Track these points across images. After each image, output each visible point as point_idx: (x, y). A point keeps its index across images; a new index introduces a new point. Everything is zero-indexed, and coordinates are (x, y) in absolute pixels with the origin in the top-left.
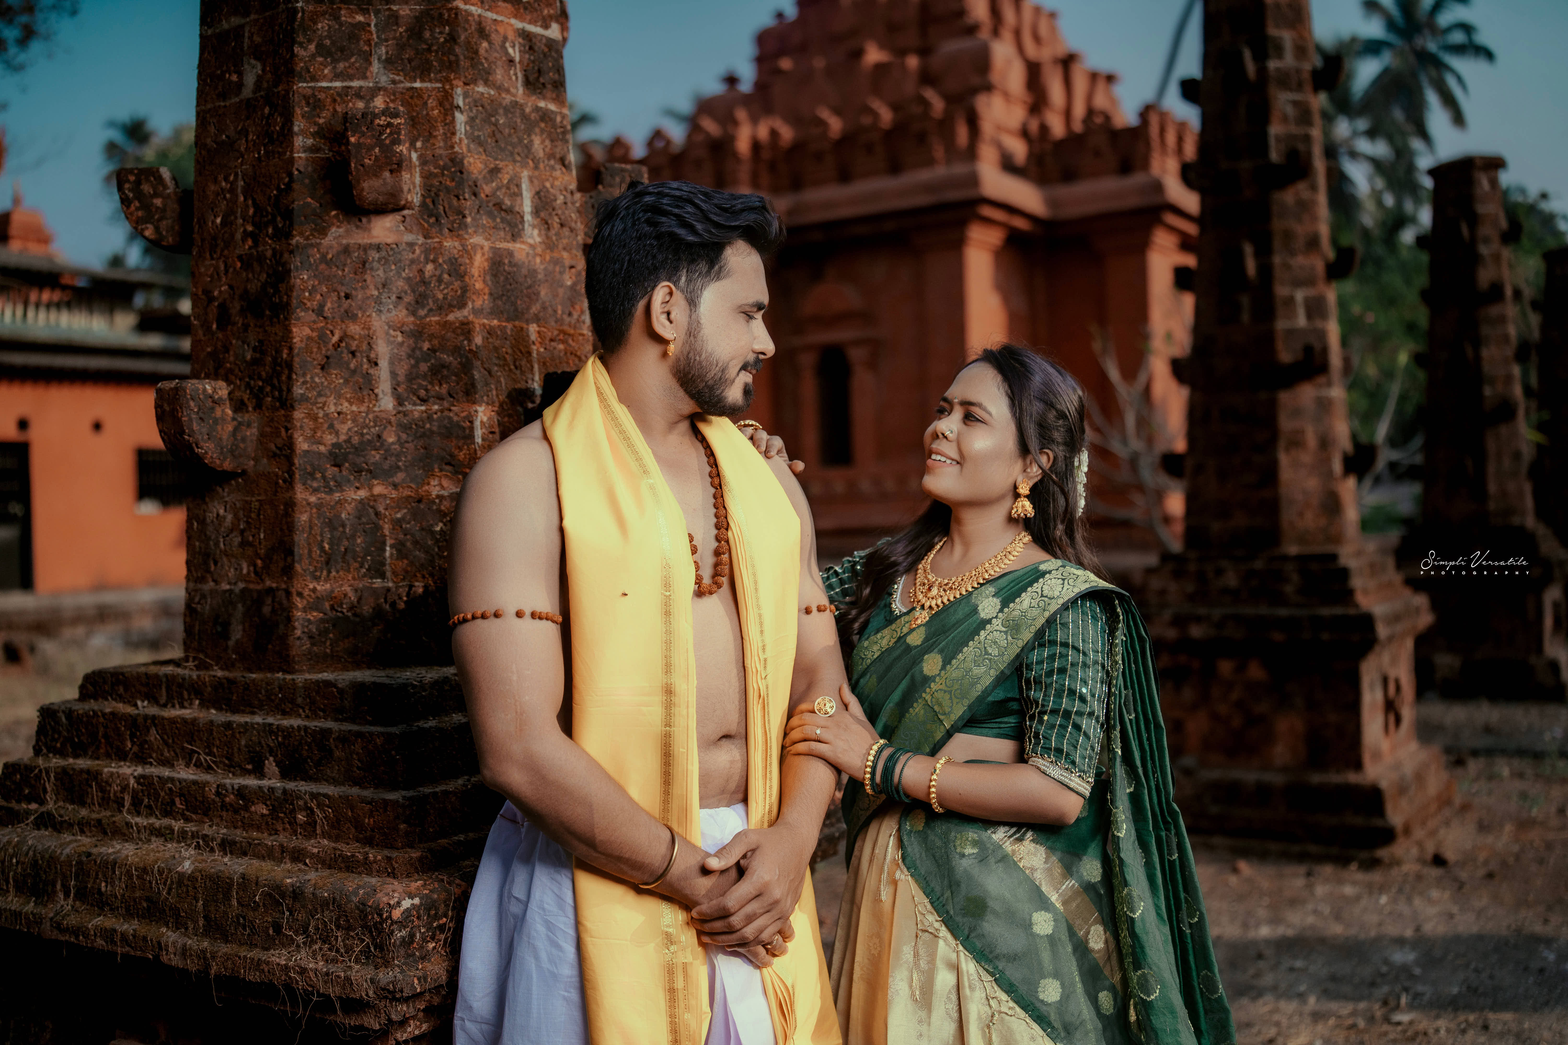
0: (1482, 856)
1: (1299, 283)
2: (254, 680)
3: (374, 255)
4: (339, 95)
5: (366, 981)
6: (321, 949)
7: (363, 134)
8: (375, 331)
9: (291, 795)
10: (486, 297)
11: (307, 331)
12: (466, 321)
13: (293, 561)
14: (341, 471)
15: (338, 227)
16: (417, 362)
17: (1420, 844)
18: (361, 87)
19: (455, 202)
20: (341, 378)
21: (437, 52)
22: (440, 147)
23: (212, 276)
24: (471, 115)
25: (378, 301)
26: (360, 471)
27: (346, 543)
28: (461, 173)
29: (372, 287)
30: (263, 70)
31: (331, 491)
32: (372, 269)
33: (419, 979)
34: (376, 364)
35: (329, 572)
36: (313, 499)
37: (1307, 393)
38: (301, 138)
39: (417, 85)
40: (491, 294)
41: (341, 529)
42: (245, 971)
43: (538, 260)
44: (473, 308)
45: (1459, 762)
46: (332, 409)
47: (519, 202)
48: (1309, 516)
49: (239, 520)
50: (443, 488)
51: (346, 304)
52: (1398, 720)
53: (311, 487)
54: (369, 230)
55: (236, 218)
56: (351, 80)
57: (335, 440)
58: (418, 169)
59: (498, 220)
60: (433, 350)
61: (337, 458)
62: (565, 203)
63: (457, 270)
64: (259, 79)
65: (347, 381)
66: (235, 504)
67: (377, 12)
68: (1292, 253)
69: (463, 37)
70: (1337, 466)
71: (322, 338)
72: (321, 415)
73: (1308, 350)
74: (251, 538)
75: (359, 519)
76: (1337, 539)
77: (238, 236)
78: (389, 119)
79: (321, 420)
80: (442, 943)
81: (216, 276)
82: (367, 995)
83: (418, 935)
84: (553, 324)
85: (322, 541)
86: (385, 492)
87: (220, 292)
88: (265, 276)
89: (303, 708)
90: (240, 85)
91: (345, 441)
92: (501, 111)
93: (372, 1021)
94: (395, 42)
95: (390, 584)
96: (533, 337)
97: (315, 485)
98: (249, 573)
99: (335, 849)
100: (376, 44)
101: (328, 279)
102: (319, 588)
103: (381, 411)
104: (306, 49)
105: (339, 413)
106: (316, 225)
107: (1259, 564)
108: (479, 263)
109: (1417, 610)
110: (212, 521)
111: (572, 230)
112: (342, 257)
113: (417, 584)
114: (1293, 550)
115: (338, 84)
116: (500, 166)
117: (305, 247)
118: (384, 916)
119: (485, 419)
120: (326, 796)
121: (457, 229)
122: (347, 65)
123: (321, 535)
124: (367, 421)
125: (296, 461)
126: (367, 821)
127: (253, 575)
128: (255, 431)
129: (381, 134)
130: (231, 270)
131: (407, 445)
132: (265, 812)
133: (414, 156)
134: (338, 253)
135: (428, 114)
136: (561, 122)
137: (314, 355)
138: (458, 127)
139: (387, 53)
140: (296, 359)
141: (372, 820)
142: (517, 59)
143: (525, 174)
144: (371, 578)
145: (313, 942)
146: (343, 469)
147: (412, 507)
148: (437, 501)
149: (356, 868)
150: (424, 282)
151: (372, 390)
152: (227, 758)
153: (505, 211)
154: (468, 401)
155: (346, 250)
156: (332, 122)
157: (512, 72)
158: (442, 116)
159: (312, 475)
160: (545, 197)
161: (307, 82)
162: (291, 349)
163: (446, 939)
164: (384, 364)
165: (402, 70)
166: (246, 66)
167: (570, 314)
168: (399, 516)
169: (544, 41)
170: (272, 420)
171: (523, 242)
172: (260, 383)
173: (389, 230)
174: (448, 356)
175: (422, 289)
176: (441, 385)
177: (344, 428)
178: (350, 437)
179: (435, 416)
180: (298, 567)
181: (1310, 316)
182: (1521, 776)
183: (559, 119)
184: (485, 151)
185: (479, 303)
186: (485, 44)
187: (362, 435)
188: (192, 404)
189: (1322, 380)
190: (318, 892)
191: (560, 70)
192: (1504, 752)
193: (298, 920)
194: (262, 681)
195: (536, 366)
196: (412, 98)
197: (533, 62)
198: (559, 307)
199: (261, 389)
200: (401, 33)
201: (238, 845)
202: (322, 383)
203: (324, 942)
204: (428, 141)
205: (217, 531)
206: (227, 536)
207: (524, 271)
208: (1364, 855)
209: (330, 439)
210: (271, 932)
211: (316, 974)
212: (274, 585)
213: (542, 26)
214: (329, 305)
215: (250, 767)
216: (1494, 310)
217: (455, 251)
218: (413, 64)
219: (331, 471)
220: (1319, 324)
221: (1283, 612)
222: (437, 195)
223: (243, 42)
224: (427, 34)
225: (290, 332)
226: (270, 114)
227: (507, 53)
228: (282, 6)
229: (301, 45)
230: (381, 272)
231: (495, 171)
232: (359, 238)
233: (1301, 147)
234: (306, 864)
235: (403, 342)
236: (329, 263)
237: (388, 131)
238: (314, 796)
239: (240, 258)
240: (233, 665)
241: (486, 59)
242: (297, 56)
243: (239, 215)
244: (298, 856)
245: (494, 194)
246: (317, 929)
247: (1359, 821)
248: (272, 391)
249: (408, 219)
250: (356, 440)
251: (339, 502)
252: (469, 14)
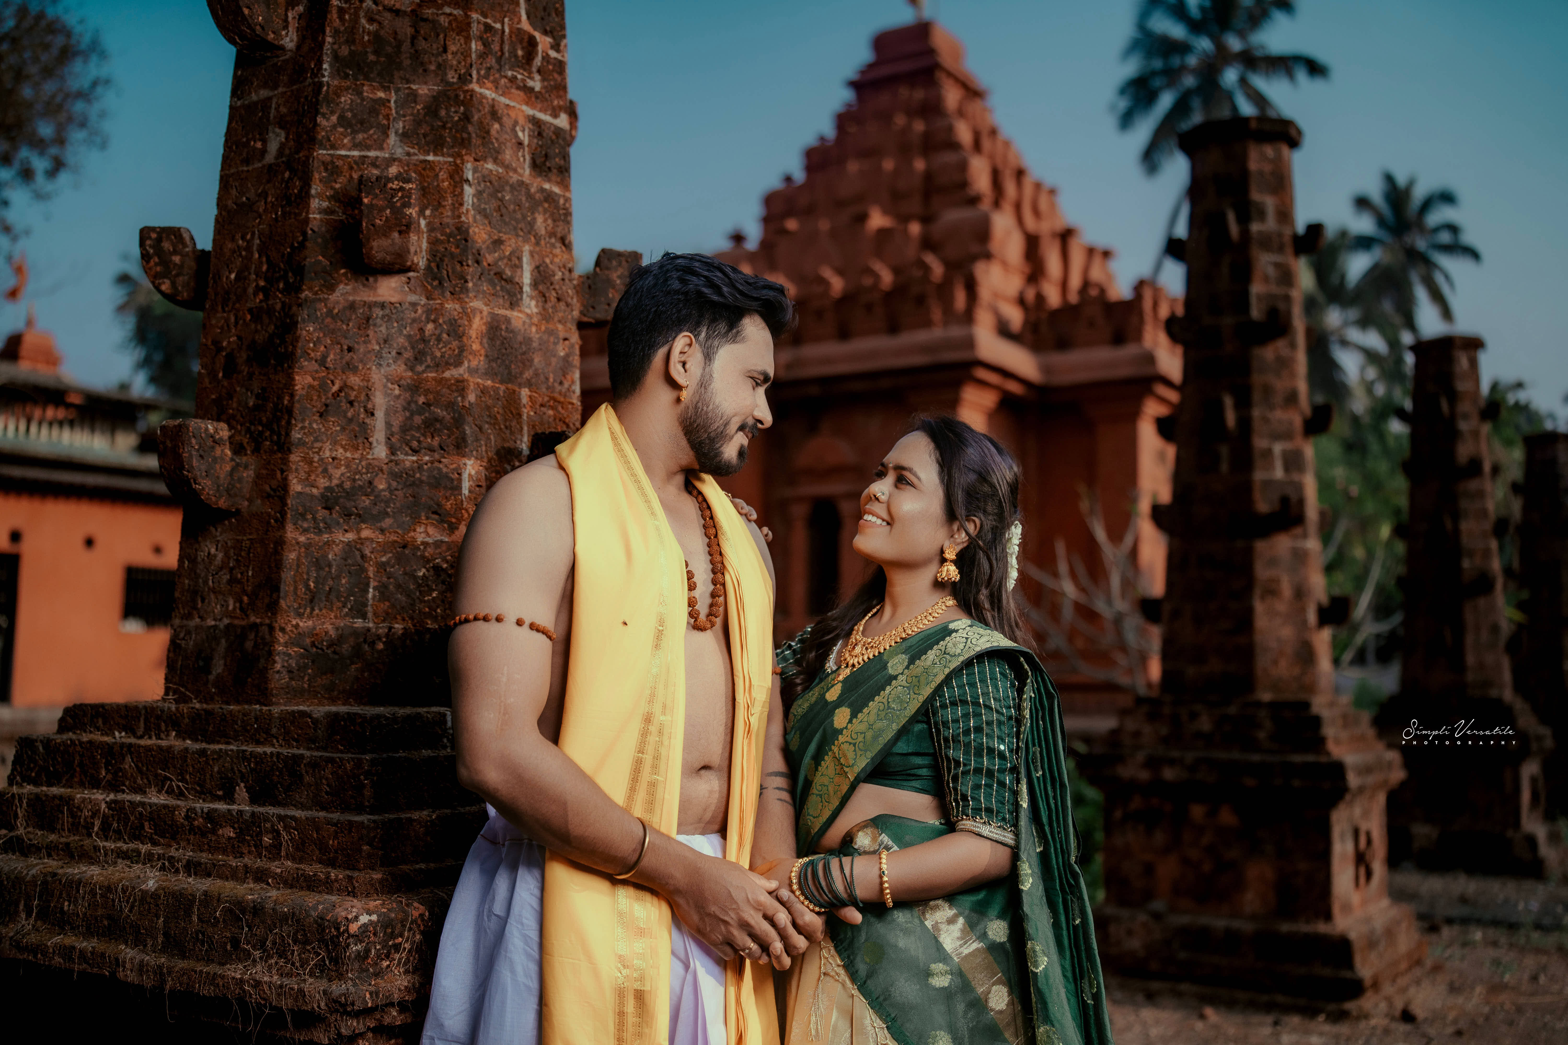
0: (1451, 1016)
1: (1277, 436)
2: (231, 711)
3: (378, 312)
4: (356, 163)
5: (319, 992)
6: (276, 963)
7: (376, 196)
8: (374, 383)
9: (259, 818)
10: (482, 358)
11: (309, 380)
12: (460, 378)
13: (279, 597)
14: (331, 514)
15: (346, 284)
16: (412, 415)
17: (1389, 1000)
18: (377, 157)
19: (458, 267)
20: (338, 425)
21: (451, 129)
22: (448, 216)
23: (222, 328)
24: (479, 188)
25: (379, 355)
26: (349, 515)
27: (330, 582)
28: (466, 241)
29: (374, 342)
30: (286, 138)
31: (320, 532)
32: (375, 325)
33: (371, 994)
34: (373, 414)
35: (313, 609)
36: (302, 539)
37: (1283, 544)
38: (317, 200)
39: (431, 158)
40: (486, 356)
41: (327, 569)
42: (200, 986)
43: (534, 329)
44: (469, 367)
45: (1433, 929)
46: (328, 454)
47: (519, 273)
48: (1283, 664)
49: (229, 558)
50: (428, 535)
51: (348, 356)
52: (1369, 875)
53: (301, 527)
54: (375, 289)
55: (250, 274)
56: (369, 150)
57: (327, 484)
58: (425, 235)
59: (498, 288)
60: (428, 404)
61: (328, 501)
62: (563, 280)
63: (456, 330)
64: (282, 146)
65: (343, 429)
66: (226, 543)
67: (397, 90)
68: (1272, 408)
69: (476, 117)
70: (1312, 617)
71: (323, 387)
72: (316, 459)
73: (1285, 501)
74: (239, 576)
75: (345, 560)
76: (1311, 688)
77: (251, 290)
78: (401, 184)
79: (316, 464)
80: (396, 962)
81: (226, 328)
82: (319, 1007)
83: (373, 951)
84: (544, 390)
85: (308, 580)
86: (372, 536)
87: (229, 342)
88: (273, 327)
89: (277, 739)
90: (264, 152)
91: (337, 486)
92: (508, 188)
93: (321, 1036)
94: (412, 118)
95: (371, 625)
96: (525, 400)
97: (305, 525)
98: (234, 609)
99: (297, 869)
100: (394, 119)
101: (333, 332)
102: (301, 624)
103: (374, 459)
104: (328, 119)
105: (333, 459)
106: (325, 282)
107: (1232, 710)
108: (477, 326)
109: (1390, 765)
110: (203, 560)
111: (568, 305)
112: (348, 313)
113: (396, 626)
114: (1266, 696)
115: (356, 153)
116: (504, 238)
117: (314, 301)
118: (342, 930)
119: (473, 472)
120: (293, 818)
121: (459, 292)
122: (366, 136)
123: (308, 574)
124: (360, 468)
125: (289, 502)
126: (331, 842)
127: (238, 611)
128: (251, 473)
129: (393, 197)
130: (241, 322)
131: (396, 492)
132: (232, 834)
133: (423, 223)
134: (344, 309)
135: (438, 185)
136: (564, 204)
137: (314, 403)
138: (466, 199)
139: (404, 127)
140: (297, 405)
141: (336, 842)
142: (526, 142)
143: (527, 248)
144: (353, 618)
145: (269, 957)
146: (334, 511)
147: (397, 552)
148: (422, 547)
149: (317, 887)
150: (424, 340)
151: (367, 439)
152: (199, 785)
153: (506, 280)
154: (458, 454)
155: (352, 306)
156: (348, 188)
157: (520, 154)
158: (451, 188)
159: (303, 516)
160: (544, 271)
161: (327, 150)
162: (292, 396)
163: (400, 959)
164: (380, 414)
165: (417, 144)
166: (271, 135)
167: (561, 383)
168: (384, 559)
169: (552, 128)
170: (269, 463)
171: (520, 311)
172: (260, 428)
173: (394, 289)
174: (442, 410)
175: (421, 346)
176: (433, 437)
177: (337, 473)
178: (343, 482)
179: (425, 467)
180: (283, 603)
181: (1287, 469)
182: (1495, 944)
183: (562, 201)
184: (490, 223)
185: (474, 363)
186: (496, 126)
187: (354, 480)
188: (194, 441)
189: (1298, 531)
190: (278, 907)
191: (566, 157)
192: (1479, 922)
193: (256, 935)
194: (239, 712)
195: (525, 428)
196: (424, 169)
197: (541, 146)
198: (551, 376)
199: (261, 433)
200: (418, 110)
201: (203, 866)
202: (320, 429)
203: (280, 957)
204: (437, 210)
205: (207, 569)
206: (217, 574)
207: (520, 338)
208: (1332, 1007)
209: (323, 482)
210: (229, 947)
211: (270, 987)
212: (258, 621)
213: (551, 115)
214: (332, 356)
215: (220, 793)
216: (1473, 485)
217: (456, 313)
218: (428, 139)
219: (322, 513)
220: (1295, 477)
221: (1256, 758)
222: (442, 260)
223: (269, 113)
224: (443, 113)
225: (293, 379)
226: (290, 178)
227: (517, 136)
228: (309, 80)
229: (324, 115)
230: (383, 329)
231: (498, 243)
232: (365, 295)
233: (1281, 306)
234: (268, 884)
235: (400, 395)
236: (334, 317)
237: (400, 194)
238: (281, 818)
239: (250, 311)
240: (212, 699)
241: (497, 139)
242: (320, 125)
243: (252, 270)
244: (261, 876)
245: (496, 264)
246: (274, 943)
247: (1327, 972)
248: (271, 436)
249: (413, 281)
250: (347, 485)
251: (328, 543)
252: (483, 97)
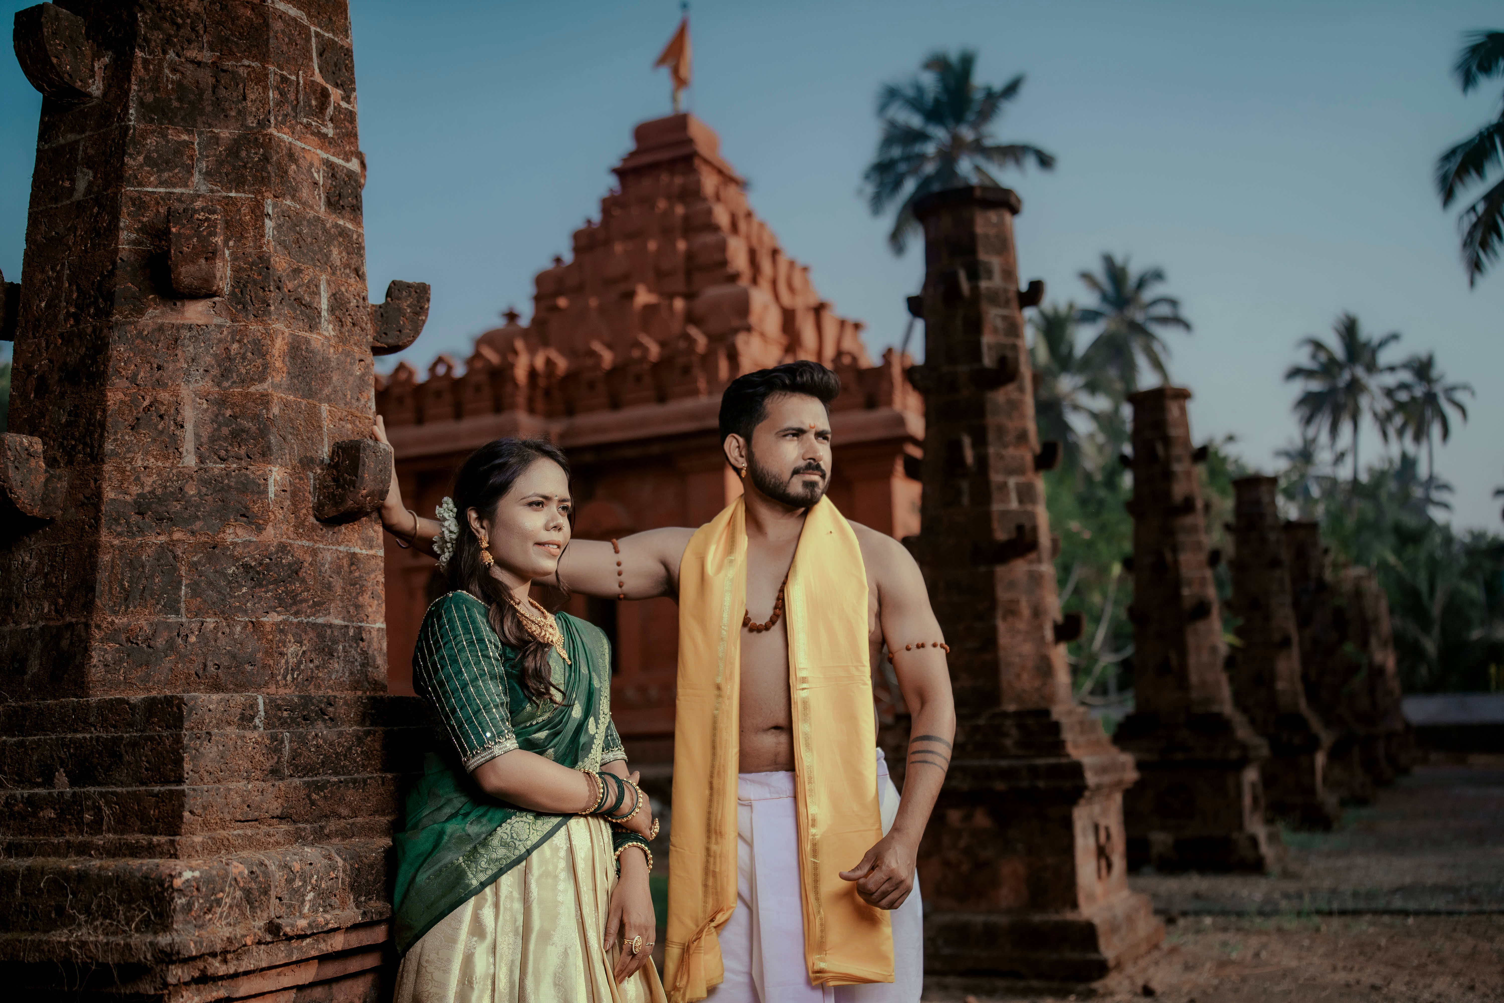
0: (1186, 989)
1: (1011, 472)
2: (49, 705)
3: (185, 333)
4: (162, 198)
5: (145, 945)
6: (102, 924)
7: (184, 226)
8: (182, 398)
9: (80, 797)
10: (284, 375)
11: (121, 396)
12: (265, 393)
13: (94, 596)
14: (144, 518)
15: (155, 309)
16: (220, 426)
17: (1131, 978)
18: (182, 194)
19: (261, 292)
20: (150, 437)
21: (251, 168)
22: (250, 247)
23: (33, 353)
24: (278, 222)
25: (187, 373)
26: (162, 519)
27: (144, 581)
28: (268, 268)
29: (182, 360)
30: (94, 177)
31: (133, 535)
32: (183, 345)
33: (195, 943)
34: (182, 427)
35: (127, 607)
36: (116, 542)
37: (1020, 568)
38: (125, 232)
39: (233, 194)
40: (289, 373)
41: (141, 569)
42: (24, 955)
43: (332, 350)
44: (272, 383)
46: (140, 463)
47: (317, 299)
48: (1025, 676)
49: (44, 565)
50: (237, 535)
51: (158, 374)
52: (1109, 866)
53: (115, 531)
54: (183, 313)
55: (60, 301)
56: (174, 187)
57: (140, 491)
58: (229, 264)
59: (298, 312)
60: (234, 417)
61: (141, 507)
62: (358, 307)
63: (260, 349)
64: (90, 184)
65: (154, 440)
66: (41, 551)
67: (200, 134)
68: (1006, 446)
69: (275, 158)
70: (1049, 634)
71: (134, 402)
72: (128, 469)
73: (1020, 528)
74: (54, 580)
75: (158, 561)
76: (1051, 699)
77: (61, 317)
78: (207, 215)
79: (128, 473)
80: (218, 915)
81: (37, 352)
82: (145, 958)
83: (196, 904)
84: (343, 405)
85: (123, 580)
86: (184, 538)
87: (40, 365)
88: (84, 349)
89: (95, 726)
90: (72, 190)
91: (149, 492)
92: (305, 223)
93: (147, 987)
94: (214, 158)
95: (184, 620)
96: (325, 414)
97: (119, 529)
98: (49, 611)
99: (120, 839)
100: (198, 159)
101: (143, 352)
102: (117, 621)
103: (184, 467)
104: (134, 160)
105: (145, 468)
106: (134, 306)
107: (981, 722)
108: (279, 345)
109: (1123, 766)
110: (17, 568)
111: (362, 330)
112: (157, 334)
113: (208, 620)
114: (1012, 708)
115: (162, 190)
116: (302, 268)
117: (124, 324)
118: (166, 885)
119: (278, 478)
120: (114, 793)
121: (262, 314)
122: (171, 174)
123: (122, 574)
124: (171, 475)
125: (103, 508)
126: (152, 812)
127: (53, 613)
128: (65, 484)
129: (199, 227)
130: (52, 346)
131: (206, 498)
132: (53, 815)
133: (227, 252)
134: (153, 331)
135: (240, 219)
136: (357, 239)
137: (125, 417)
138: (267, 231)
139: (207, 167)
140: (109, 419)
141: (157, 811)
142: (321, 183)
143: (324, 277)
144: (166, 614)
145: (95, 919)
146: (146, 516)
147: (208, 552)
148: (231, 547)
149: (140, 853)
150: (229, 359)
151: (177, 449)
152: (18, 775)
153: (305, 305)
154: (264, 462)
155: (161, 329)
156: (155, 221)
157: (316, 193)
158: (253, 221)
159: (117, 521)
160: (340, 298)
161: (135, 187)
162: (104, 411)
163: (222, 913)
164: (189, 427)
165: (220, 182)
166: (79, 174)
167: (358, 400)
168: (195, 559)
169: (345, 171)
170: (82, 474)
171: (319, 334)
172: (73, 443)
173: (200, 312)
174: (248, 422)
175: (227, 364)
176: (240, 446)
177: (149, 481)
178: (155, 489)
179: (233, 473)
180: (98, 602)
181: (1021, 501)
182: (1225, 930)
183: (355, 237)
184: (289, 253)
185: (277, 379)
186: (294, 167)
187: (166, 487)
188: (9, 453)
189: (1033, 556)
190: (102, 873)
191: (358, 197)
193: (81, 900)
194: (56, 705)
195: (326, 439)
196: (227, 204)
197: (335, 187)
198: (349, 392)
199: (74, 447)
200: (220, 152)
201: (24, 847)
202: (132, 441)
203: (105, 918)
204: (239, 241)
205: (22, 577)
206: (31, 580)
207: (319, 358)
208: (1081, 987)
209: (135, 490)
210: (53, 916)
211: (96, 946)
212: (74, 620)
213: (343, 159)
214: (142, 374)
215: (40, 780)
216: (1188, 520)
217: (259, 334)
218: (229, 177)
219: (134, 518)
220: (1029, 507)
221: (1004, 763)
222: (245, 286)
223: (77, 155)
224: (244, 154)
225: (105, 396)
226: (98, 213)
227: (312, 177)
228: (116, 124)
229: (131, 156)
230: (191, 349)
231: (297, 271)
232: (172, 318)
233: (1009, 354)
234: (91, 856)
235: (208, 408)
236: (144, 339)
237: (206, 224)
238: (102, 795)
239: (61, 336)
240: (28, 698)
241: (293, 178)
242: (127, 165)
243: (63, 299)
244: (83, 850)
245: (295, 290)
246: (99, 906)
247: (1075, 956)
248: (83, 449)
249: (218, 305)
250: (159, 492)
251: (141, 546)
252: (281, 140)
